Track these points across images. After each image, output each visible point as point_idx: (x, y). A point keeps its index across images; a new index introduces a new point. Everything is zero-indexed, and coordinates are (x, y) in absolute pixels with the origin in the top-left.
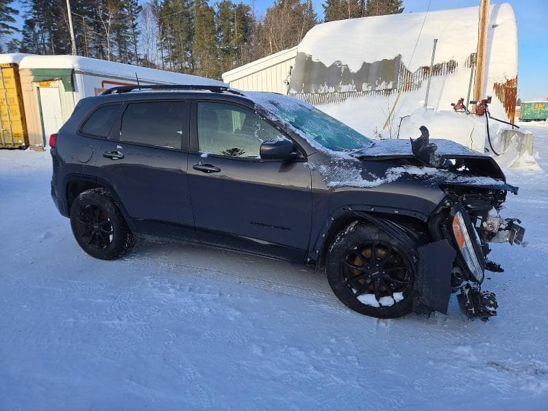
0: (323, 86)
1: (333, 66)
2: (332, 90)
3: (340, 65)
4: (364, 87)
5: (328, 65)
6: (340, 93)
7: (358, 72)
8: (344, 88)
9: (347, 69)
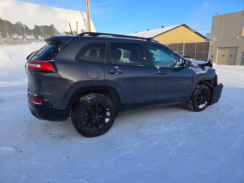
0: (15, 34)
1: (17, 24)
2: (21, 37)
3: (21, 24)
4: (40, 37)
5: (14, 24)
6: (27, 39)
7: (34, 29)
8: (29, 37)
9: (27, 28)
